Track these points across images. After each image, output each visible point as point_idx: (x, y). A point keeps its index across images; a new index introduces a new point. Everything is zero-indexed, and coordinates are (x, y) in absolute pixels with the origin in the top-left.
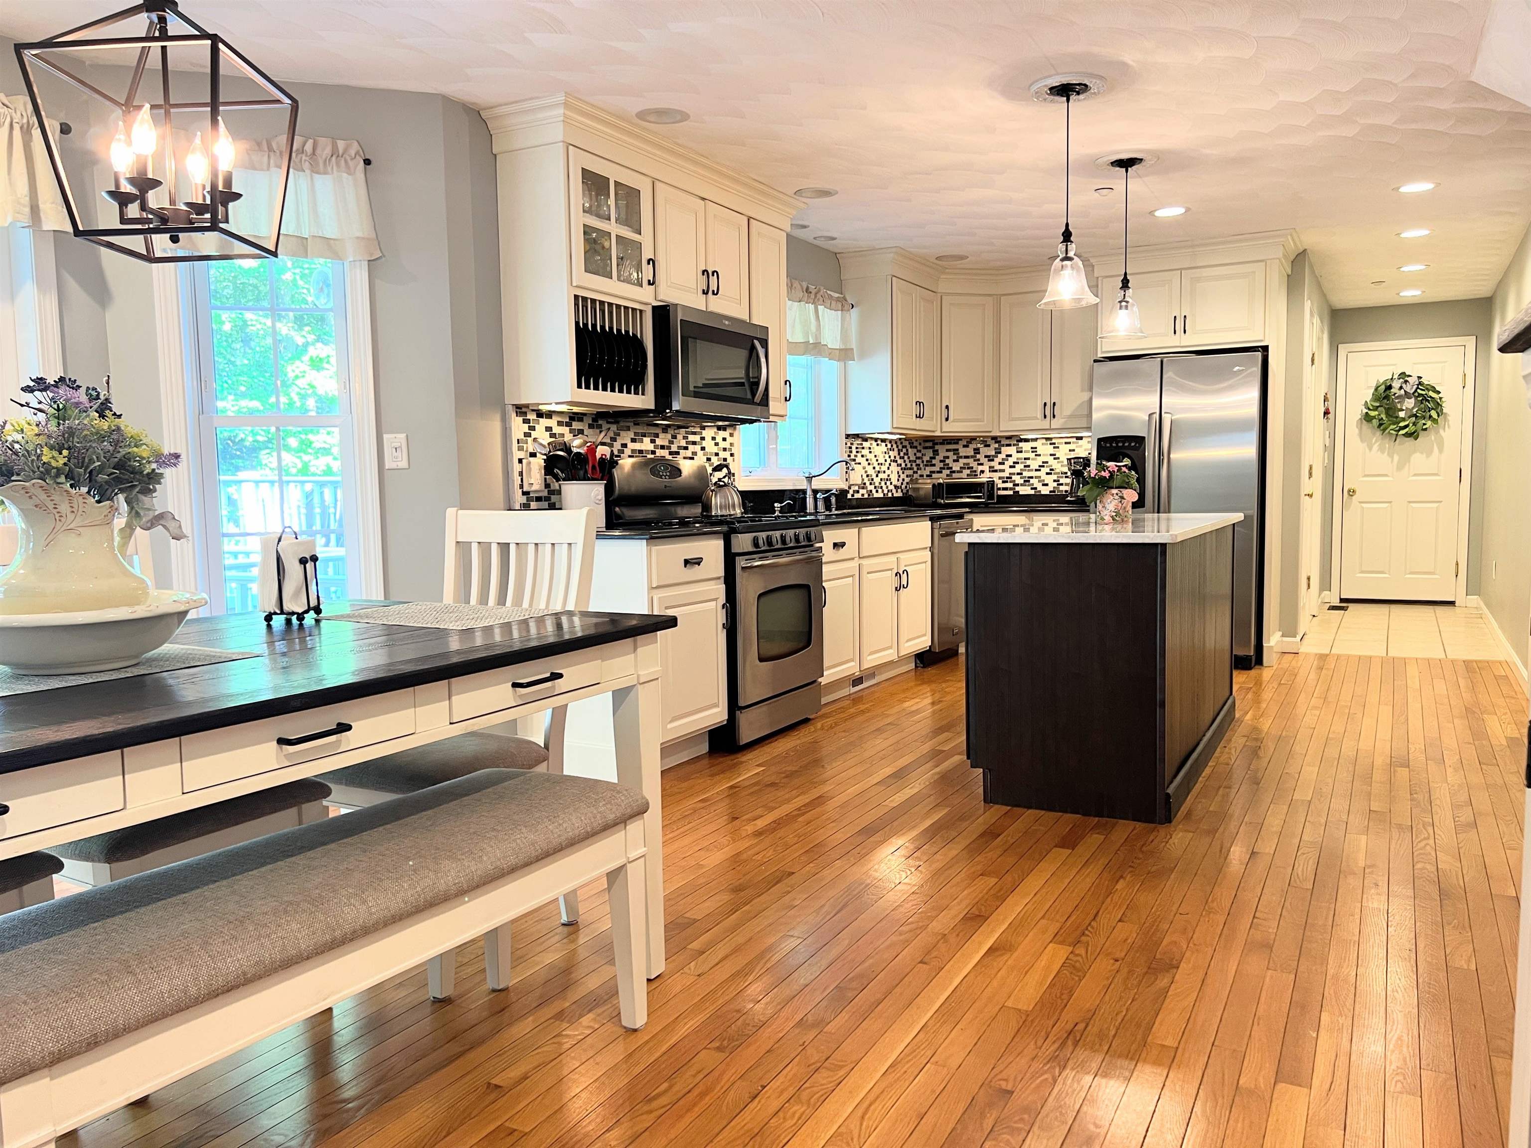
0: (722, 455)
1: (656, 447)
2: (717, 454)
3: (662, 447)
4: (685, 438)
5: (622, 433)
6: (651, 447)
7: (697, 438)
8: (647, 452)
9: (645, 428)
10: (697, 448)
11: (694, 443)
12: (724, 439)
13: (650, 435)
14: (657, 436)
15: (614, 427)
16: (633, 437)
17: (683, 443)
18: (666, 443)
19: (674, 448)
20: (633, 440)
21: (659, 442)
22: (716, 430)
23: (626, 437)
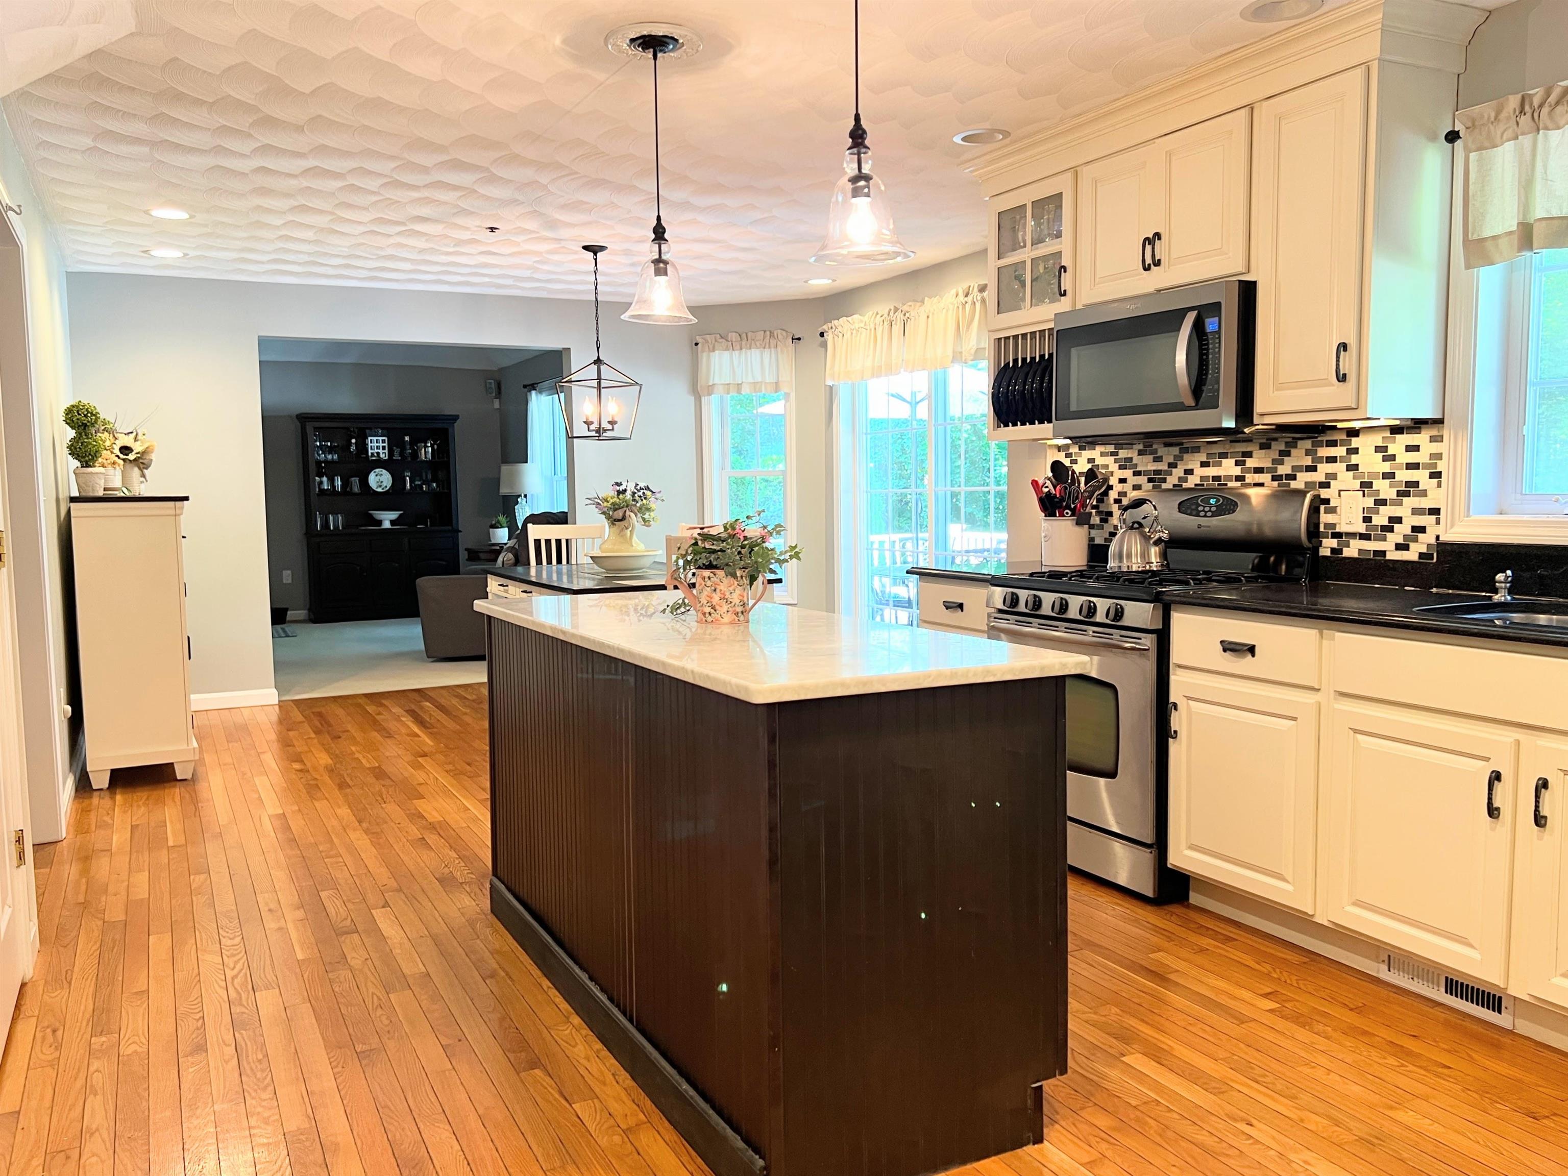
0: (1404, 475)
1: (1248, 470)
2: (1388, 476)
3: (1259, 470)
4: (1308, 453)
5: (1186, 456)
6: (1237, 471)
7: (1340, 451)
8: (1229, 478)
9: (1227, 446)
10: (1340, 467)
11: (1332, 460)
12: (1411, 448)
13: (1233, 455)
14: (1249, 454)
15: (1176, 450)
16: (1205, 459)
17: (1308, 461)
18: (1267, 464)
19: (1283, 470)
20: (1204, 464)
21: (1250, 463)
22: (1388, 434)
23: (1193, 462)
